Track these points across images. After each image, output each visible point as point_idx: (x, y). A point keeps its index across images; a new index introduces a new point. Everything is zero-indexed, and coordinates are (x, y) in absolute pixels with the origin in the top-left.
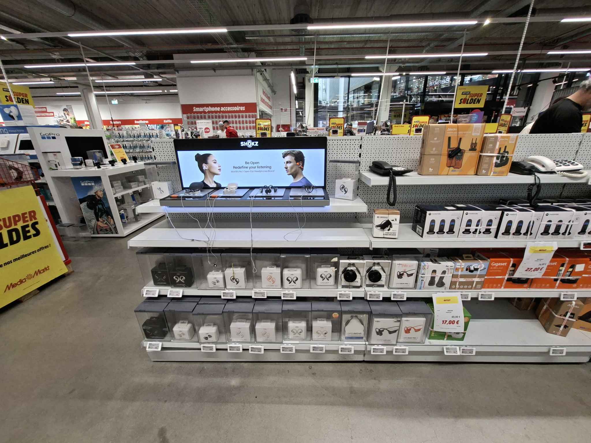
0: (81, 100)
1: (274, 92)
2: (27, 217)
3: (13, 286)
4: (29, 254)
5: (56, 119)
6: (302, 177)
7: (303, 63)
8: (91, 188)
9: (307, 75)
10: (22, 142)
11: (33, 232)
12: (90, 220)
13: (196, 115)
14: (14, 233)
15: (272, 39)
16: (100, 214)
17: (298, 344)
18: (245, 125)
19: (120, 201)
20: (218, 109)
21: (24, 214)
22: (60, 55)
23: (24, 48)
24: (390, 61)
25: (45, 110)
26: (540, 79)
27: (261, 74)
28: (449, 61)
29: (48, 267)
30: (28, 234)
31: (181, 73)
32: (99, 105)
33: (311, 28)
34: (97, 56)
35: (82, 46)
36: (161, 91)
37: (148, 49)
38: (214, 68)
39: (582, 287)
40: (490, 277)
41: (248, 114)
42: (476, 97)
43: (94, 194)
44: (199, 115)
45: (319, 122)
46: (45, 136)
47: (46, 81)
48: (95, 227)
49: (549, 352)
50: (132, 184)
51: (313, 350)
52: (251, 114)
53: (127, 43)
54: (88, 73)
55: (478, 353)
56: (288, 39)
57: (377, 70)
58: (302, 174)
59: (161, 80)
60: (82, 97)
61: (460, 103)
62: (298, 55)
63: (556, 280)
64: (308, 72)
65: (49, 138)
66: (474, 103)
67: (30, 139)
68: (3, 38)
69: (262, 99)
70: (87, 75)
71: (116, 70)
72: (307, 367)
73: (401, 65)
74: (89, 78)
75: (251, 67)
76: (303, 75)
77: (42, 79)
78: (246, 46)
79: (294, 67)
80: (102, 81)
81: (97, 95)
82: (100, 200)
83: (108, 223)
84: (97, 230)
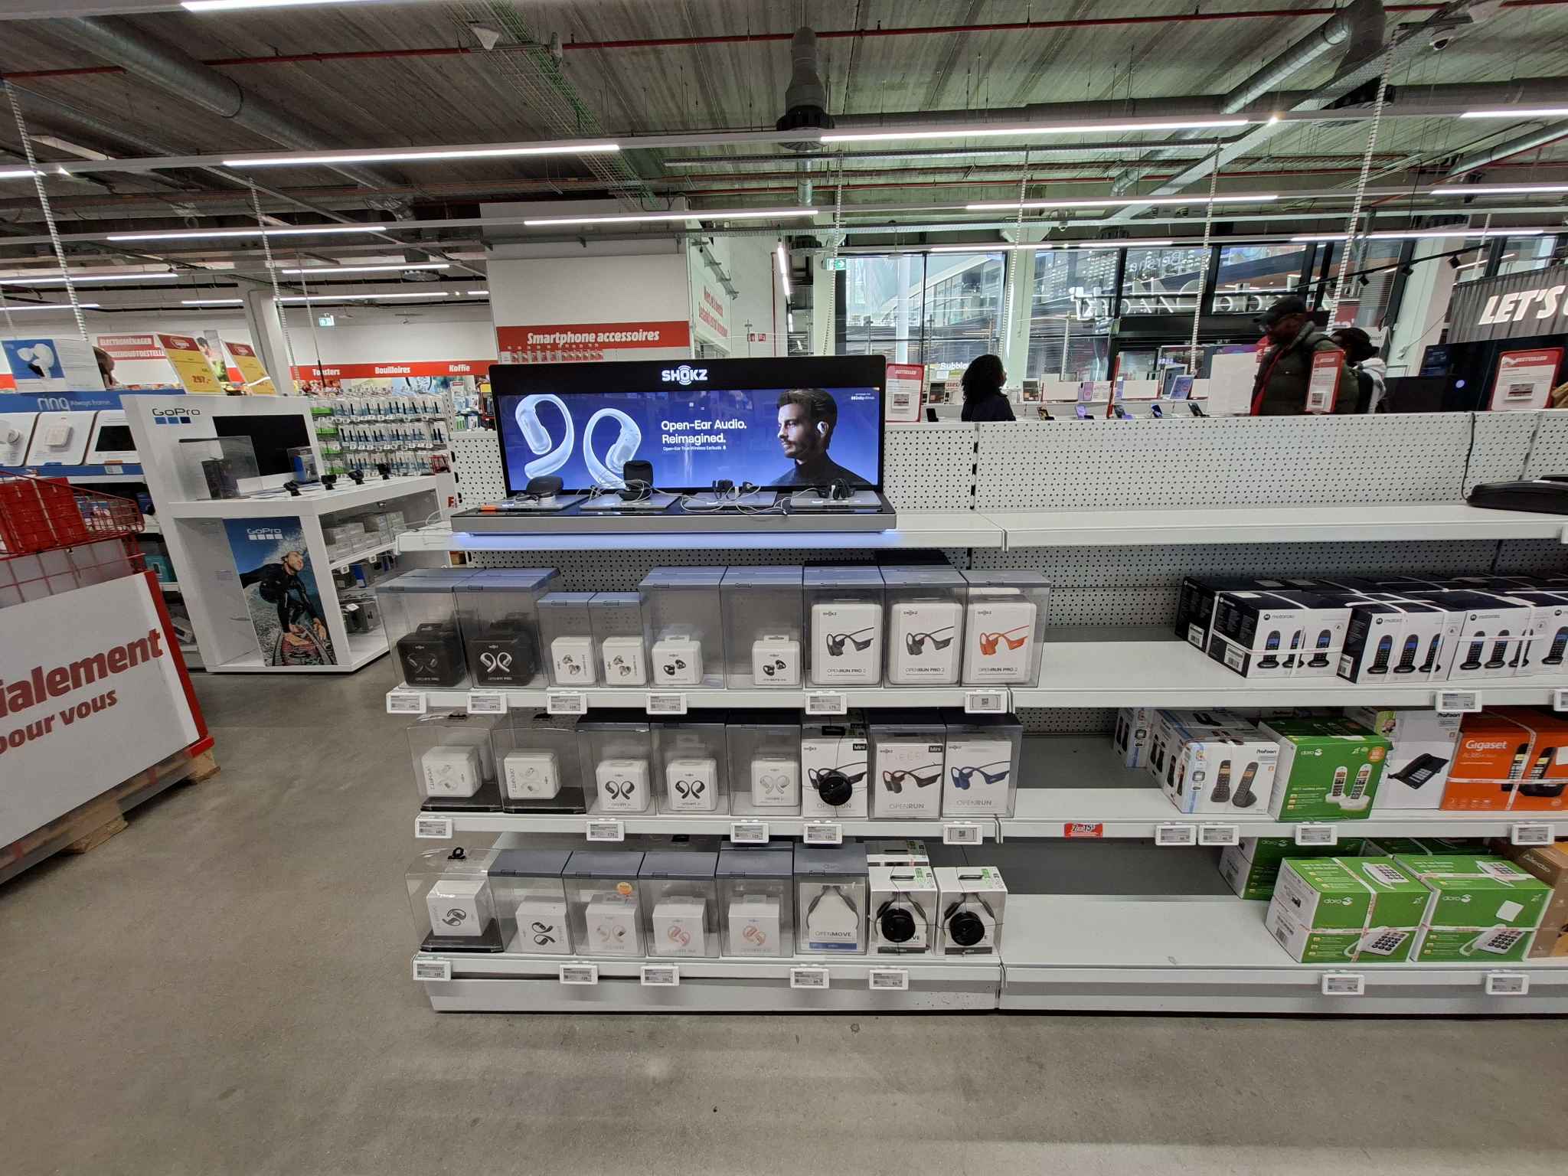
0: (243, 316)
1: (732, 293)
7: (805, 223)
8: (272, 545)
9: (817, 251)
10: (105, 431)
12: (267, 629)
13: (533, 352)
15: (729, 167)
16: (291, 614)
19: (346, 579)
20: (591, 338)
22: (199, 209)
23: (108, 193)
24: (1030, 217)
25: (148, 341)
26: (1416, 257)
27: (701, 251)
28: (1180, 212)
31: (500, 249)
32: (289, 326)
33: (830, 139)
34: (291, 211)
35: (257, 187)
36: (445, 294)
37: (418, 194)
38: (582, 236)
43: (280, 562)
44: (542, 352)
46: (165, 416)
47: (160, 272)
48: (279, 648)
53: (366, 179)
54: (268, 252)
56: (769, 167)
57: (996, 237)
59: (447, 266)
60: (247, 311)
62: (794, 204)
64: (818, 245)
65: (173, 421)
67: (125, 424)
68: (62, 171)
69: (702, 310)
70: (264, 258)
71: (335, 245)
72: (848, 1027)
73: (1056, 224)
74: (268, 264)
75: (675, 232)
76: (806, 252)
77: (149, 267)
78: (664, 185)
79: (785, 233)
80: (298, 271)
81: (284, 307)
82: (295, 577)
83: (311, 636)
84: (281, 654)
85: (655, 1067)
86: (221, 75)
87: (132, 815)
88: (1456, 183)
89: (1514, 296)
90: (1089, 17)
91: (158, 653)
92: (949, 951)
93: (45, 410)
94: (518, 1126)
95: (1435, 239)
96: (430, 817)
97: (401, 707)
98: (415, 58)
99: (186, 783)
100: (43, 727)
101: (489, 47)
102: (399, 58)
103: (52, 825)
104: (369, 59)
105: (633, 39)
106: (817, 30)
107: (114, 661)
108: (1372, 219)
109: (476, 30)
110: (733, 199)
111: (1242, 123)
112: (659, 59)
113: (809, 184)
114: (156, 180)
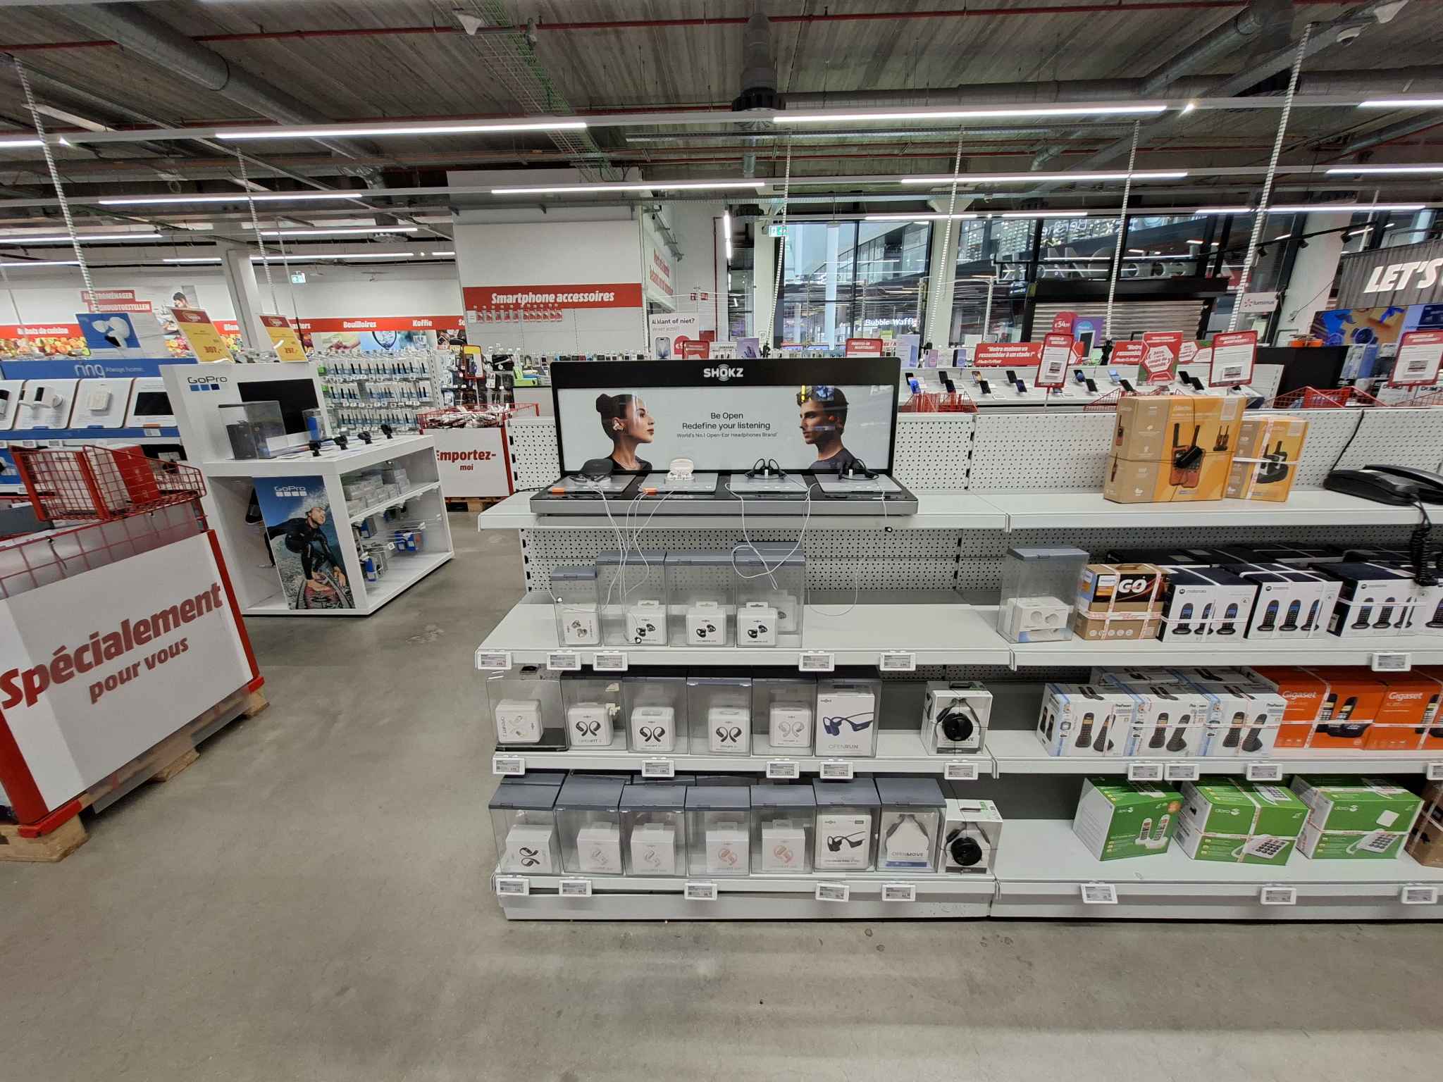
0: (221, 273)
1: (677, 255)
6: (839, 449)
7: (752, 193)
8: (298, 501)
9: (761, 218)
10: (144, 396)
12: (291, 577)
13: (497, 311)
15: (680, 143)
16: (314, 562)
20: (550, 298)
22: (181, 173)
23: (95, 158)
24: (963, 190)
25: (130, 296)
27: (654, 218)
28: (1094, 187)
31: (466, 215)
32: (263, 286)
33: (780, 119)
34: (270, 177)
35: (244, 157)
36: (411, 254)
37: (391, 163)
38: (543, 203)
41: (619, 310)
43: (305, 517)
44: (505, 311)
46: (198, 384)
47: (144, 232)
48: (302, 593)
49: (1400, 896)
52: (628, 309)
54: (254, 214)
57: (924, 207)
59: (415, 229)
60: (225, 268)
62: (738, 174)
63: (1420, 731)
64: (761, 213)
65: (205, 388)
67: (164, 391)
68: (63, 141)
69: (652, 273)
70: (248, 220)
71: (311, 210)
72: (862, 932)
73: (982, 196)
74: (252, 226)
75: (630, 200)
76: (748, 219)
77: (134, 228)
78: (621, 156)
79: (730, 202)
80: (276, 233)
81: (260, 264)
82: (318, 530)
83: (332, 583)
84: (305, 599)
85: (705, 966)
86: (208, 49)
87: (202, 747)
88: (1347, 161)
89: (1398, 267)
91: (218, 604)
92: (949, 869)
93: (82, 376)
94: (597, 1017)
96: (505, 756)
97: (490, 664)
98: (391, 36)
99: (243, 718)
100: (132, 672)
101: (471, 32)
102: (377, 36)
103: (140, 759)
104: (348, 36)
105: (596, 21)
106: (768, 14)
107: (185, 612)
108: (1281, 193)
109: (461, 18)
110: (680, 168)
111: (1159, 108)
112: (619, 39)
113: (754, 155)
114: (142, 146)
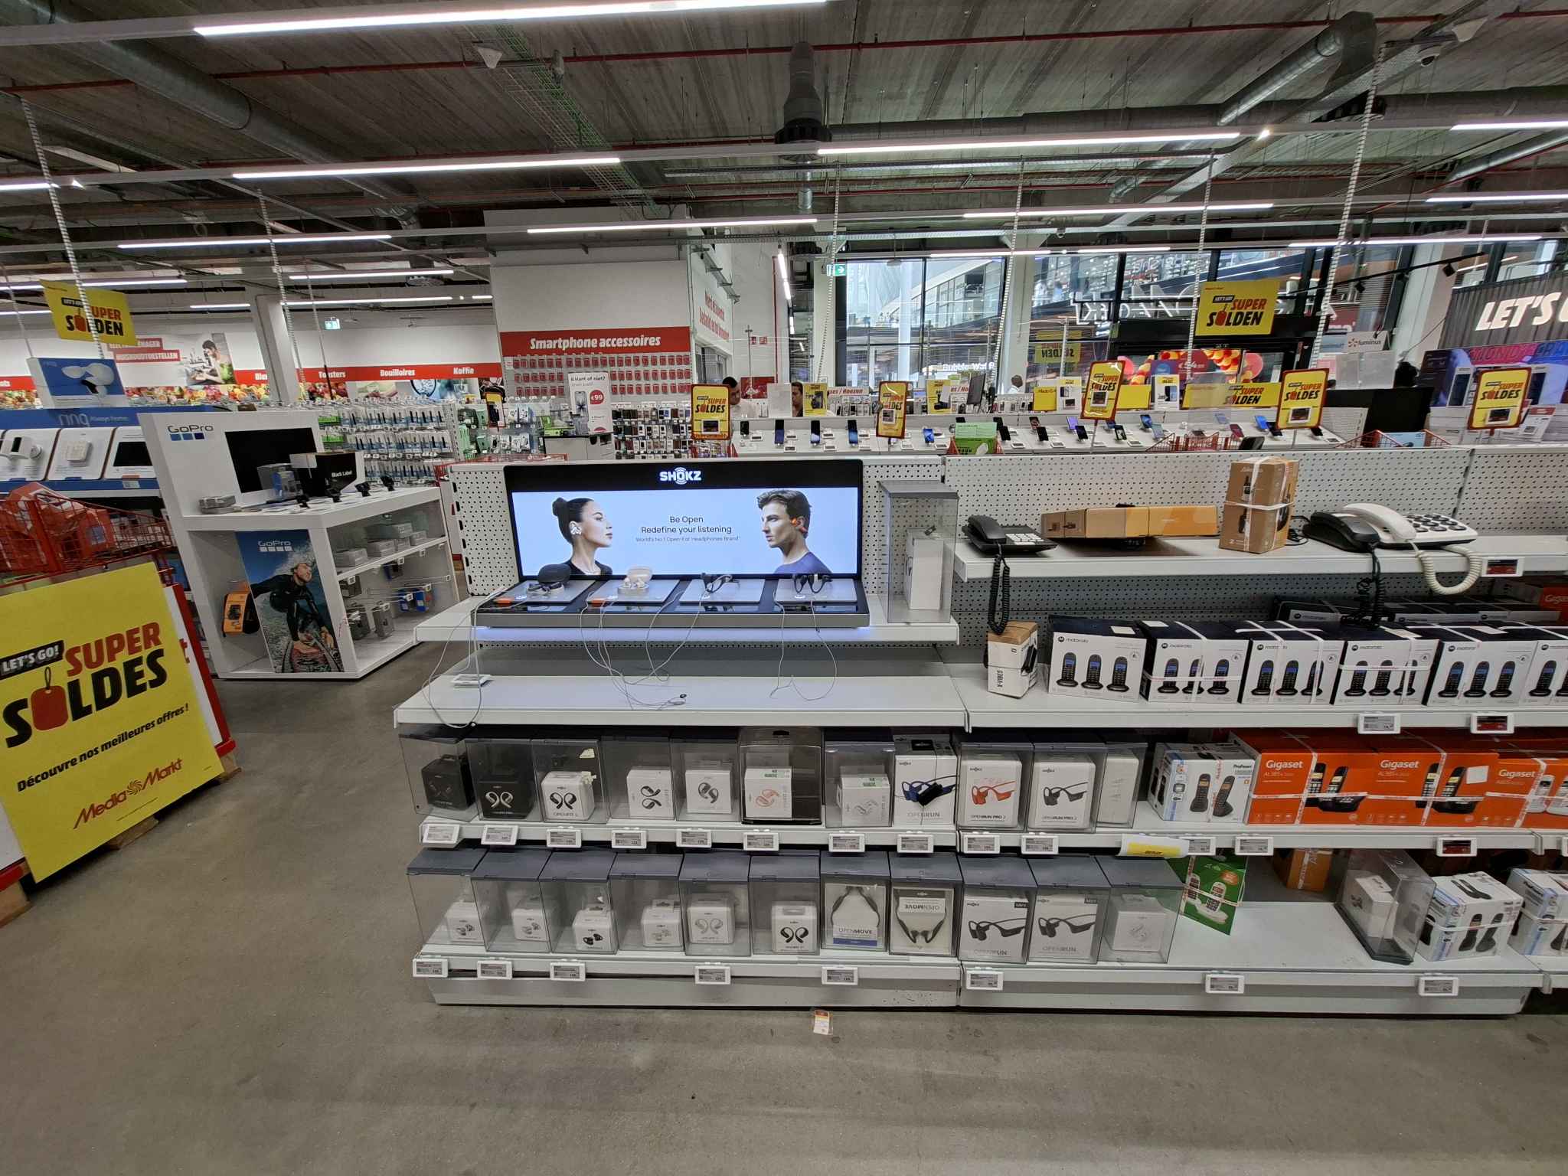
0: (250, 320)
1: (735, 297)
2: (138, 640)
3: (96, 811)
4: (136, 732)
5: (183, 368)
6: (804, 553)
7: (808, 230)
8: (283, 557)
9: (817, 256)
10: (123, 446)
11: (150, 675)
12: (277, 637)
13: (536, 357)
14: (107, 680)
15: (731, 177)
16: (300, 622)
17: (796, 962)
18: (660, 382)
19: (351, 589)
20: (592, 343)
21: (131, 633)
22: (206, 216)
23: (118, 200)
24: (1027, 224)
25: (157, 344)
26: (1416, 264)
27: (702, 257)
28: (1175, 220)
29: (179, 761)
30: (139, 682)
31: (503, 256)
32: (296, 333)
33: (825, 151)
34: (298, 218)
35: (266, 198)
36: (450, 298)
37: (423, 203)
38: (585, 243)
39: (1490, 823)
40: (1265, 797)
41: (667, 355)
42: (1249, 309)
43: (290, 573)
44: (545, 357)
45: (848, 365)
46: (180, 433)
47: (168, 277)
48: (288, 655)
49: (1416, 988)
50: (381, 544)
51: (829, 978)
52: (675, 354)
53: (373, 187)
54: (275, 258)
55: (1251, 990)
57: (997, 243)
58: (805, 547)
59: (451, 272)
60: (254, 313)
61: (1209, 325)
62: (794, 211)
63: (1422, 805)
64: (819, 251)
65: (188, 437)
66: (1246, 324)
67: (142, 440)
68: (76, 184)
69: (703, 315)
70: (272, 264)
71: (341, 252)
73: (1054, 230)
74: (275, 270)
75: (678, 239)
76: (807, 257)
77: (159, 273)
78: (664, 193)
79: (786, 240)
80: (304, 277)
81: (291, 310)
82: (304, 588)
83: (319, 645)
84: (292, 661)
85: (641, 1056)
86: (230, 88)
88: (1454, 191)
89: (1510, 303)
90: (1084, 30)
93: (66, 426)
95: (1434, 245)
98: (421, 71)
101: (492, 65)
102: (406, 71)
104: (375, 72)
105: (634, 52)
106: (815, 44)
108: (1369, 225)
109: (481, 50)
110: (733, 204)
111: (1233, 136)
112: (660, 71)
113: (809, 192)
114: (166, 187)
